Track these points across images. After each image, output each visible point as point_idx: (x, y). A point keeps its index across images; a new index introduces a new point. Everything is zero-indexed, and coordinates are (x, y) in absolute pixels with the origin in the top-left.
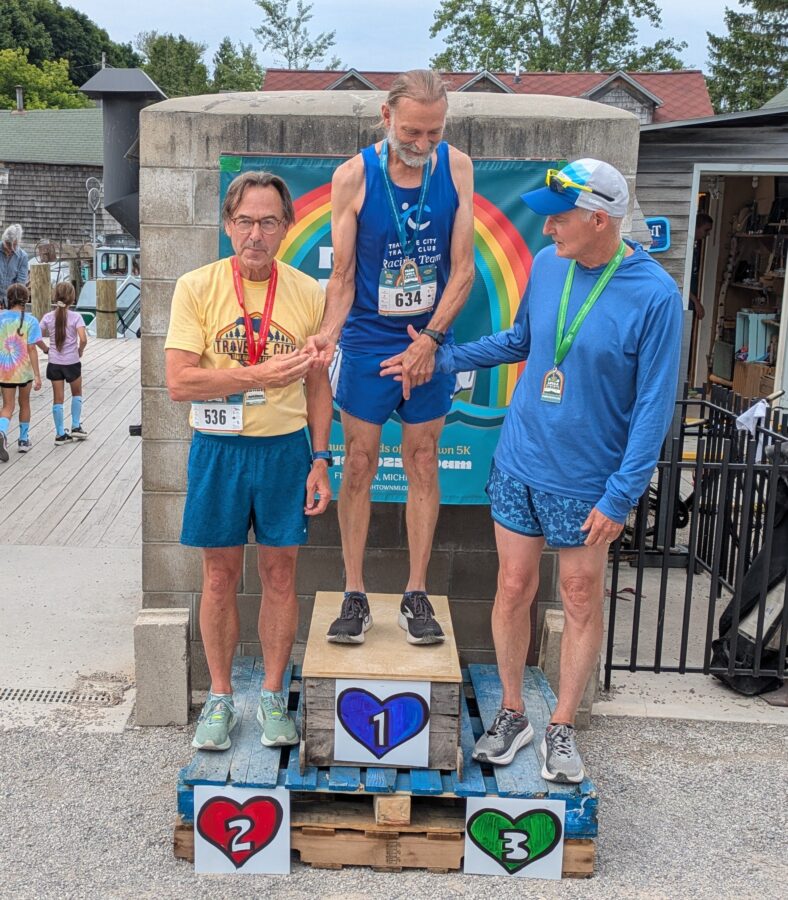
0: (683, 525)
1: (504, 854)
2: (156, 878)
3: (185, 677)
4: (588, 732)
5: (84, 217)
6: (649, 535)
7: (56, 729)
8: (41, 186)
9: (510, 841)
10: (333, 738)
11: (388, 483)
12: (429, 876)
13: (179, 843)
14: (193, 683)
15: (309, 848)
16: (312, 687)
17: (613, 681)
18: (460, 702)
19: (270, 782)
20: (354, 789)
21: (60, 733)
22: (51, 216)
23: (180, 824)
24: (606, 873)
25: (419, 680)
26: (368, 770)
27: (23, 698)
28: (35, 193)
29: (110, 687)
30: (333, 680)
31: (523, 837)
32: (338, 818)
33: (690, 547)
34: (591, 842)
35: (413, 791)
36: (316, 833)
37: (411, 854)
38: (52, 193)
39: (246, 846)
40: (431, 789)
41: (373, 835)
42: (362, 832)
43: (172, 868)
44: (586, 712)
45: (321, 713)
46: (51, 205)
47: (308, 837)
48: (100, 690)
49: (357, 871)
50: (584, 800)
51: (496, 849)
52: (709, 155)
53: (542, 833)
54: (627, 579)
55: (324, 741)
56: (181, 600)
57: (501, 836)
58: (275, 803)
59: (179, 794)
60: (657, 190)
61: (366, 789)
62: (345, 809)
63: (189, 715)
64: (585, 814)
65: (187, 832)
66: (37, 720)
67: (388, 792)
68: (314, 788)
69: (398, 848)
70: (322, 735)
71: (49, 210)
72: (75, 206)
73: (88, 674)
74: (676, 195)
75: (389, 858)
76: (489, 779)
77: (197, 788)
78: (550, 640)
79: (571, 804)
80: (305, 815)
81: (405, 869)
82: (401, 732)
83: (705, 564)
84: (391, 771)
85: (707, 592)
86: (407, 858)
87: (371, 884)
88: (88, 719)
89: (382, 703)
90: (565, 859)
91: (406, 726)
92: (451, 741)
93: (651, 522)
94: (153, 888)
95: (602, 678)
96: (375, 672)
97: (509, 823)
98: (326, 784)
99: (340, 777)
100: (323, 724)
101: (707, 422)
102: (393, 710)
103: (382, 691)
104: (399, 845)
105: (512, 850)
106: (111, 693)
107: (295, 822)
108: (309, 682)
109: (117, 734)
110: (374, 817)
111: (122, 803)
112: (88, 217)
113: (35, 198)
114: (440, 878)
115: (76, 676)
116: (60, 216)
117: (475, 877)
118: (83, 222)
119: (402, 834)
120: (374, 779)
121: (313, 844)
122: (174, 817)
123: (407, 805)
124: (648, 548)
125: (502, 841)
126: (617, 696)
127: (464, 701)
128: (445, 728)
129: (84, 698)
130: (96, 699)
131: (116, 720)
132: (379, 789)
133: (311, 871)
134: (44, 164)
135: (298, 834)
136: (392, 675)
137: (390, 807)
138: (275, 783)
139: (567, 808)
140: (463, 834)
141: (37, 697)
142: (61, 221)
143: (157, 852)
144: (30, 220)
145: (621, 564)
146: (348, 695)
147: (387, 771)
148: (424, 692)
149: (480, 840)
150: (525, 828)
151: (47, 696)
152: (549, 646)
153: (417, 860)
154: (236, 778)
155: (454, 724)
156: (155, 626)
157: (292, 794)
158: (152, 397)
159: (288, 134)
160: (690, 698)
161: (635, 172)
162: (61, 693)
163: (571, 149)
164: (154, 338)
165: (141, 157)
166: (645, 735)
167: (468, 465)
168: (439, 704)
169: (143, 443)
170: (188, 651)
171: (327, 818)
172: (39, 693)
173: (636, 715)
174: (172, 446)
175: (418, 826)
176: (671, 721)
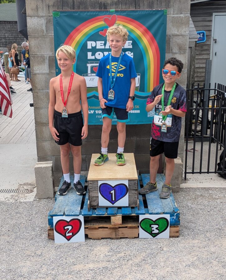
2: (42, 245)
3: (52, 183)
4: (179, 193)
5: (22, 39)
7: (11, 201)
8: (7, 29)
9: (153, 227)
10: (98, 199)
12: (128, 240)
13: (50, 234)
14: (55, 185)
15: (91, 234)
16: (91, 184)
17: (187, 177)
18: (138, 185)
19: (77, 214)
20: (104, 214)
22: (11, 39)
23: (49, 228)
24: (183, 236)
25: (125, 179)
26: (109, 209)
28: (5, 31)
29: (29, 187)
30: (97, 181)
31: (157, 226)
32: (100, 224)
34: (178, 226)
35: (122, 214)
36: (93, 229)
37: (122, 233)
38: (11, 31)
39: (71, 234)
40: (128, 213)
41: (111, 228)
42: (107, 228)
43: (48, 242)
44: (178, 187)
45: (94, 191)
46: (11, 35)
47: (90, 230)
48: (26, 188)
49: (106, 240)
50: (176, 214)
51: (149, 230)
52: (218, 10)
53: (163, 225)
54: (191, 146)
55: (96, 200)
56: (50, 159)
57: (150, 226)
58: (79, 220)
59: (48, 219)
60: (201, 22)
61: (108, 214)
62: (101, 221)
63: (54, 195)
64: (176, 218)
65: (52, 231)
66: (5, 199)
67: (115, 215)
68: (91, 215)
69: (119, 232)
70: (95, 198)
71: (10, 37)
72: (18, 35)
73: (22, 184)
74: (208, 23)
75: (116, 235)
76: (146, 209)
77: (54, 217)
79: (172, 215)
80: (89, 223)
81: (121, 238)
82: (119, 196)
84: (116, 208)
86: (121, 235)
87: (110, 243)
88: (22, 197)
89: (113, 187)
90: (170, 232)
91: (121, 194)
92: (135, 198)
95: (184, 176)
96: (111, 178)
97: (153, 222)
98: (95, 213)
99: (99, 211)
100: (95, 195)
102: (117, 189)
103: (113, 184)
105: (154, 230)
106: (29, 189)
107: (86, 225)
108: (89, 182)
109: (31, 202)
110: (111, 223)
112: (23, 39)
113: (5, 33)
114: (132, 240)
115: (19, 184)
116: (14, 39)
117: (143, 239)
118: (21, 40)
119: (119, 227)
120: (109, 211)
121: (92, 232)
123: (121, 219)
125: (150, 228)
126: (188, 182)
128: (133, 194)
129: (21, 191)
130: (25, 191)
131: (31, 197)
132: (112, 214)
133: (92, 240)
134: (8, 21)
135: (87, 230)
136: (116, 178)
137: (115, 220)
138: (79, 214)
139: (170, 216)
140: (138, 226)
142: (14, 40)
144: (4, 40)
145: (189, 141)
146: (102, 185)
147: (114, 208)
148: (127, 183)
149: (144, 228)
150: (158, 223)
151: (9, 191)
153: (124, 235)
154: (66, 213)
155: (136, 192)
156: (41, 168)
157: (84, 217)
158: (36, 94)
159: (75, 4)
160: (211, 181)
161: (189, 13)
162: (13, 190)
163: (169, 6)
164: (35, 74)
165: (27, 13)
166: (197, 193)
167: (139, 111)
168: (131, 187)
169: (34, 109)
170: (53, 175)
171: (96, 224)
172: (6, 190)
173: (194, 187)
174: (44, 109)
175: (124, 225)
176: (204, 188)
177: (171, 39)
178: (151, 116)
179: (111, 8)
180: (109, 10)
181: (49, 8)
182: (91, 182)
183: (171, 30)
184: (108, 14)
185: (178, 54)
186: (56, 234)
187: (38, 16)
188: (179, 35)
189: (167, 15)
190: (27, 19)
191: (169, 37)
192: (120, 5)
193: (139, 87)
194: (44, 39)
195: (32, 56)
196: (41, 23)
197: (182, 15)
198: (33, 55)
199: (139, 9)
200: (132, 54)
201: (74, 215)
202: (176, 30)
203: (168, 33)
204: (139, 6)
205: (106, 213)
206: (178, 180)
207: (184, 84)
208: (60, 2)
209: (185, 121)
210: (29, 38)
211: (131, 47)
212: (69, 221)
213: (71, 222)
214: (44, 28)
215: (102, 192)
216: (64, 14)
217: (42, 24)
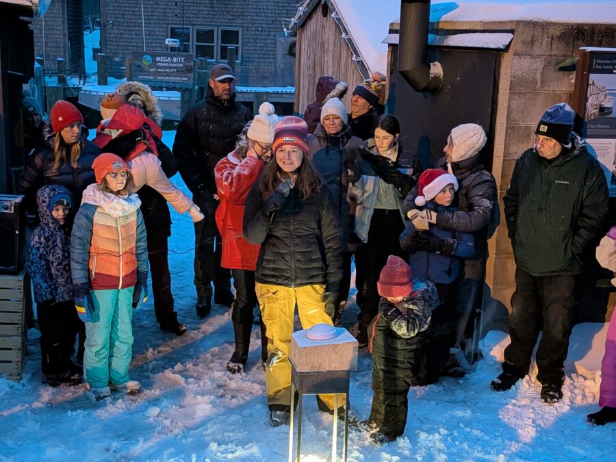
181: (552, 41)
187: (531, 56)
190: (512, 60)
194: (534, 97)
196: (535, 67)
214: (538, 77)
217: (536, 70)
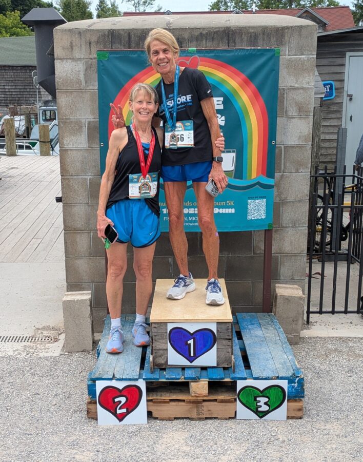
0: (344, 239)
1: (257, 409)
2: (78, 429)
3: (90, 326)
4: (299, 346)
5: (31, 93)
6: (327, 245)
7: (24, 356)
8: (8, 78)
9: (260, 401)
10: (167, 353)
11: (191, 222)
12: (217, 422)
13: (90, 410)
14: (94, 329)
15: (155, 409)
16: (155, 327)
17: (311, 319)
18: (232, 332)
19: (135, 377)
20: (179, 379)
21: (26, 358)
22: (14, 93)
23: (89, 401)
24: (309, 416)
25: (211, 321)
26: (186, 369)
27: (7, 340)
28: (5, 82)
29: (52, 333)
30: (166, 324)
31: (266, 400)
32: (171, 394)
33: (349, 250)
34: (301, 400)
35: (209, 379)
36: (160, 402)
38: (14, 81)
39: (124, 410)
40: (218, 377)
41: (190, 402)
42: (184, 401)
43: (87, 423)
44: (297, 336)
45: (160, 340)
46: (14, 88)
47: (156, 404)
48: (47, 335)
49: (182, 420)
50: (298, 379)
51: (253, 406)
52: (354, 48)
53: (276, 397)
54: (317, 268)
55: (162, 355)
56: (87, 286)
57: (255, 399)
58: (138, 388)
59: (88, 385)
60: (327, 67)
61: (185, 378)
62: (174, 389)
63: (93, 345)
64: (298, 386)
65: (93, 405)
66: (14, 352)
67: (196, 380)
68: (158, 379)
69: (203, 408)
70: (161, 352)
71: (13, 90)
72: (26, 88)
73: (40, 327)
74: (337, 69)
75: (198, 413)
76: (248, 371)
77: (97, 382)
78: (278, 300)
79: (291, 380)
80: (154, 393)
81: (206, 418)
82: (202, 349)
83: (357, 259)
84: (198, 369)
85: (358, 273)
86: (207, 412)
87: (189, 427)
88: (41, 350)
89: (192, 334)
90: (288, 410)
91: (205, 346)
92: (228, 352)
93: (328, 238)
94: (76, 434)
95: (305, 318)
96: (187, 318)
97: (260, 393)
98: (164, 377)
99: (171, 373)
100: (162, 346)
101: (356, 185)
102: (198, 337)
103: (192, 329)
104: (203, 406)
105: (261, 406)
106: (52, 336)
107: (149, 397)
108: (153, 325)
109: (56, 357)
110: (190, 392)
111: (60, 391)
112: (33, 93)
113: (5, 84)
114: (225, 422)
115: (34, 328)
116: (19, 93)
117: (243, 421)
118: (31, 96)
119: (204, 401)
120: (189, 373)
121: (159, 408)
122: (86, 398)
123: (206, 386)
124: (327, 252)
125: (255, 403)
126: (313, 327)
127: (234, 332)
128: (225, 346)
129: (38, 339)
130: (45, 339)
131: (55, 350)
132: (191, 378)
133: (158, 421)
134: (9, 66)
135: (150, 403)
136: (196, 320)
137: (198, 388)
138: (137, 377)
139: (288, 384)
140: (235, 400)
141: (14, 340)
143: (78, 416)
144: (3, 96)
145: (313, 260)
146: (174, 331)
147: (196, 369)
148: (214, 328)
149: (244, 402)
150: (267, 395)
151: (19, 339)
152: (278, 303)
153: (212, 413)
154: (117, 376)
155: (230, 343)
156: (73, 301)
157: (147, 383)
158: (67, 181)
159: (132, 39)
160: (350, 326)
161: (316, 53)
162: (26, 337)
163: (282, 42)
164: (66, 150)
165: (55, 54)
166: (328, 345)
167: (233, 211)
168: (221, 334)
169: (63, 206)
170: (92, 314)
171: (165, 394)
172: (15, 338)
173: (323, 336)
174: (79, 207)
175: (212, 396)
176: (340, 338)
177: (285, 95)
178: (253, 219)
179: (189, 46)
180: (187, 49)
181: (90, 45)
182: (156, 326)
183: (286, 80)
184: (185, 55)
185: (296, 119)
186: (100, 410)
187: (73, 59)
188: (298, 89)
189: (280, 57)
190: (55, 64)
191: (282, 91)
192: (204, 41)
193: (234, 171)
194: (81, 95)
195: (62, 122)
196: (77, 69)
197: (303, 56)
198: (63, 120)
199: (235, 47)
200: (223, 118)
201: (130, 380)
202: (294, 80)
203: (281, 86)
204: (234, 42)
205: (183, 377)
206: (296, 324)
207: (307, 167)
208: (108, 36)
209: (308, 227)
210: (57, 94)
211: (221, 107)
212: (121, 388)
213: (125, 390)
214: (82, 77)
215: (174, 342)
216: (116, 56)
217: (79, 71)
